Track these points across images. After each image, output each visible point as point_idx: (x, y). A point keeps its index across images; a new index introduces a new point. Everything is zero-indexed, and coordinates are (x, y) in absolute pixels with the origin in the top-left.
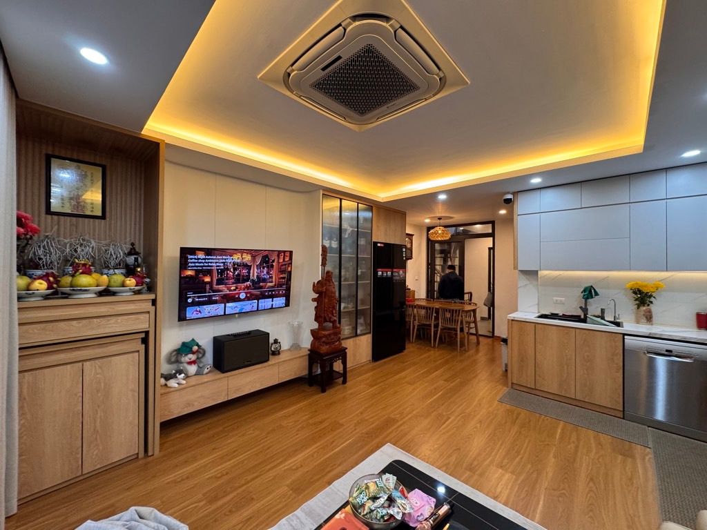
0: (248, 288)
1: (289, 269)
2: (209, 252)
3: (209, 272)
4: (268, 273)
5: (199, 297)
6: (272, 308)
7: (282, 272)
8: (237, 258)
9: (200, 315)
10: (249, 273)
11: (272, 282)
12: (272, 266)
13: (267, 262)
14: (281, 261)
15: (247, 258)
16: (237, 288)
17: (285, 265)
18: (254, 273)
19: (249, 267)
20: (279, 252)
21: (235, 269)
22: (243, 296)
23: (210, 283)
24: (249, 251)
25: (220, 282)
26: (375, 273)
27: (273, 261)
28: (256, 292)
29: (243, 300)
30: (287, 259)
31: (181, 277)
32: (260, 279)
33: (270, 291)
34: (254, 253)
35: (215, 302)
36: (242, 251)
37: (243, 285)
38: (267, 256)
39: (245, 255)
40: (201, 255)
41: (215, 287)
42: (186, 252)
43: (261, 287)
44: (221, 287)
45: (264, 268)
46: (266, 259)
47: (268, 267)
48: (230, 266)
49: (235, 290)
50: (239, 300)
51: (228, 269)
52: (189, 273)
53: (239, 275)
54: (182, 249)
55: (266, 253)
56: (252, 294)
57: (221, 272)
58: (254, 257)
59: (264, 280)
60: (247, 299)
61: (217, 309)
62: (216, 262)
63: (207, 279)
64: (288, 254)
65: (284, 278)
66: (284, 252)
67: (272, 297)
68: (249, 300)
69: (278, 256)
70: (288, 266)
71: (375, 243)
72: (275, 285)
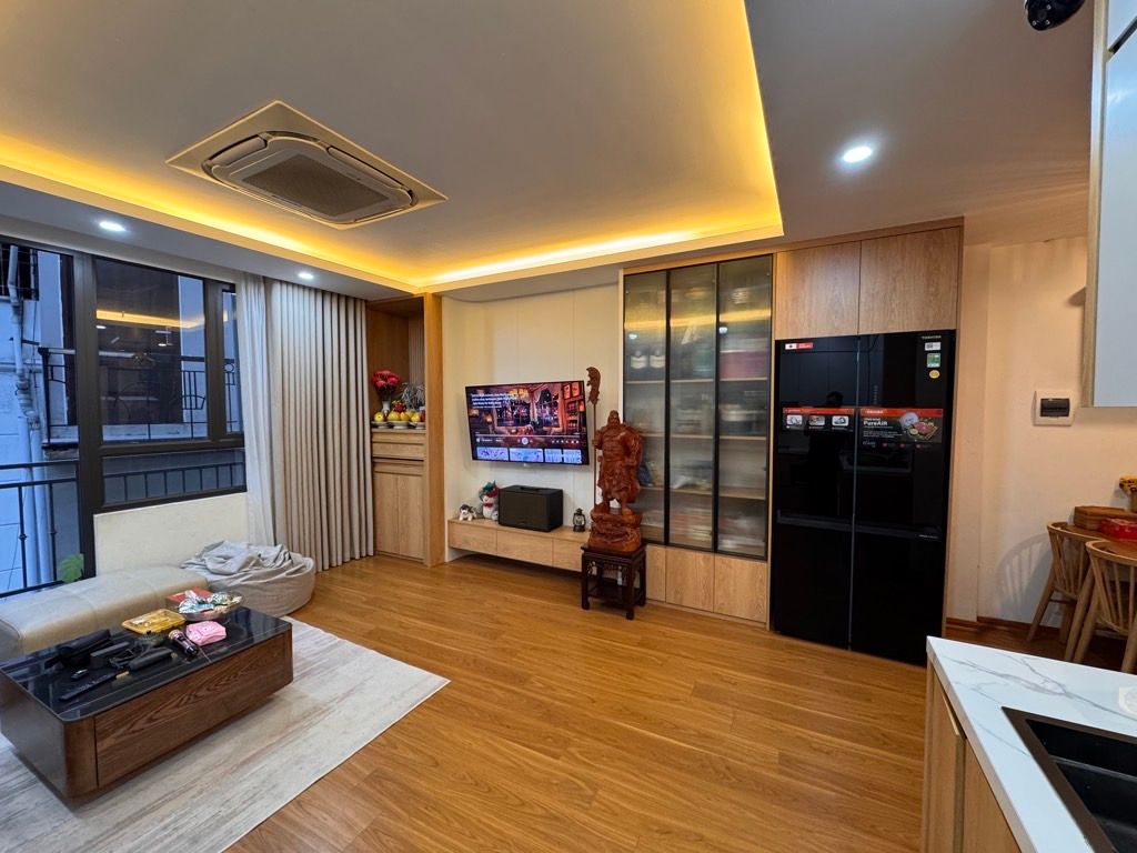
0: (529, 432)
1: (582, 408)
2: (487, 389)
3: (489, 412)
4: (551, 413)
5: (485, 438)
6: (562, 463)
7: (573, 412)
8: (513, 395)
9: (487, 457)
10: (529, 413)
11: (558, 426)
12: (556, 404)
13: (549, 399)
14: (568, 396)
15: (525, 394)
16: (517, 431)
17: (575, 402)
18: (535, 413)
19: (527, 406)
20: (563, 384)
21: (513, 409)
22: (525, 441)
23: (492, 423)
24: (526, 386)
25: (501, 422)
26: (780, 418)
27: (557, 397)
28: (538, 437)
29: (525, 447)
30: (576, 393)
31: (470, 417)
32: (543, 422)
33: (556, 438)
34: (532, 388)
35: (498, 445)
36: (518, 387)
37: (524, 428)
38: (547, 391)
39: (521, 392)
40: (481, 394)
41: (497, 428)
42: (470, 391)
43: (545, 433)
44: (502, 429)
45: (545, 406)
46: (547, 394)
47: (550, 405)
48: (508, 405)
49: (516, 433)
50: (521, 446)
51: (506, 409)
52: (475, 412)
53: (517, 415)
54: (467, 388)
55: (545, 387)
56: (535, 441)
57: (500, 412)
58: (532, 393)
59: (548, 424)
60: (531, 445)
61: (502, 453)
62: (495, 401)
63: (489, 420)
64: (576, 386)
65: (575, 421)
66: (571, 383)
67: (561, 447)
68: (532, 447)
69: (562, 389)
70: (580, 404)
71: (780, 344)
72: (563, 431)
